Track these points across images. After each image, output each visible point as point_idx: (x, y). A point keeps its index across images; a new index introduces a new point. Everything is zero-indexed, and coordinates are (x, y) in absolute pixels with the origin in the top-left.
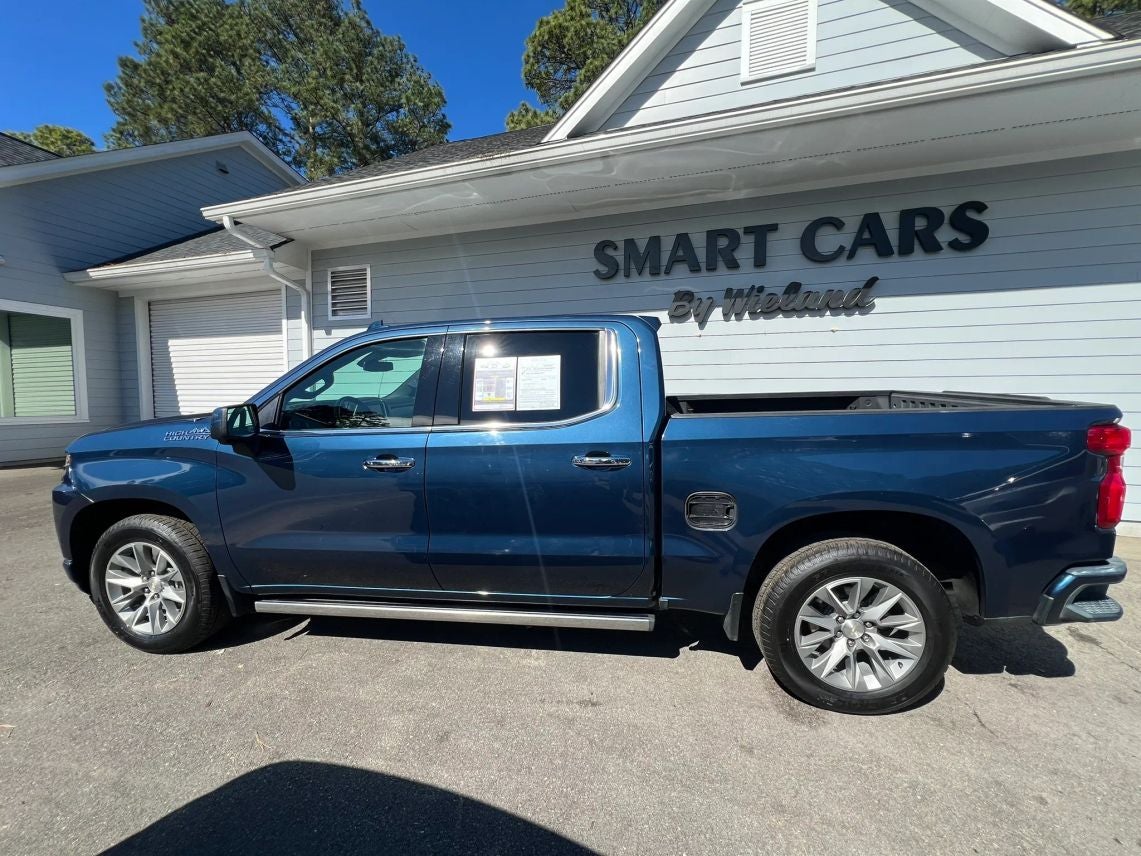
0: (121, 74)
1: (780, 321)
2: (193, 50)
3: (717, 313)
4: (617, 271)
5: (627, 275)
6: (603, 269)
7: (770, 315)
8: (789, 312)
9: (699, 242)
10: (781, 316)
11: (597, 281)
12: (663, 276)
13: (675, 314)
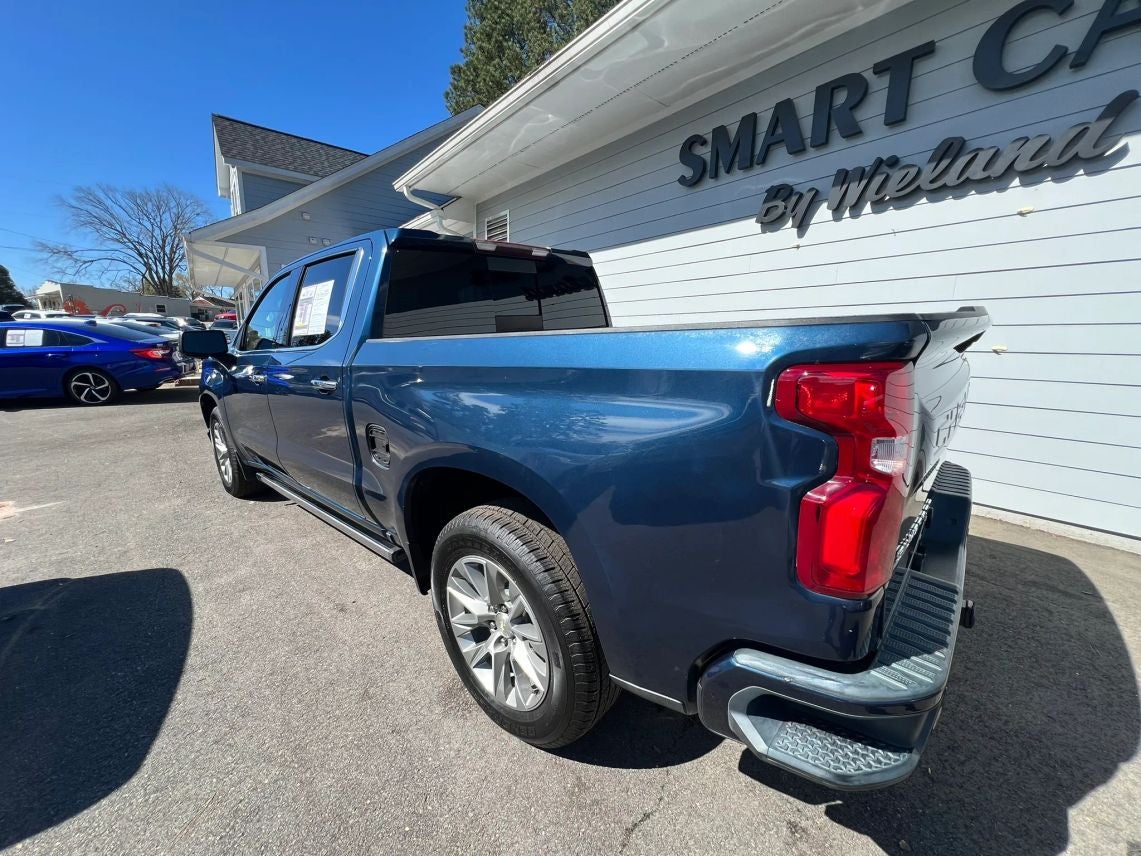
0: (452, 80)
1: (922, 211)
2: (494, 40)
3: (824, 212)
4: (704, 170)
5: (715, 176)
6: (688, 173)
7: (906, 202)
8: (937, 193)
9: (806, 108)
10: (924, 200)
11: (683, 189)
12: (758, 169)
13: (767, 219)
